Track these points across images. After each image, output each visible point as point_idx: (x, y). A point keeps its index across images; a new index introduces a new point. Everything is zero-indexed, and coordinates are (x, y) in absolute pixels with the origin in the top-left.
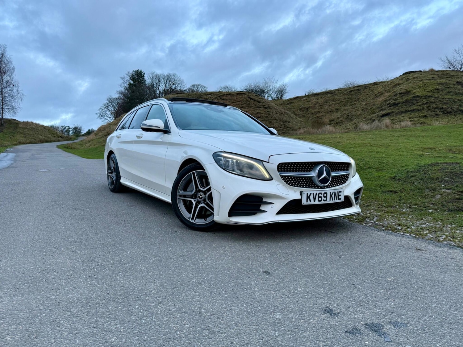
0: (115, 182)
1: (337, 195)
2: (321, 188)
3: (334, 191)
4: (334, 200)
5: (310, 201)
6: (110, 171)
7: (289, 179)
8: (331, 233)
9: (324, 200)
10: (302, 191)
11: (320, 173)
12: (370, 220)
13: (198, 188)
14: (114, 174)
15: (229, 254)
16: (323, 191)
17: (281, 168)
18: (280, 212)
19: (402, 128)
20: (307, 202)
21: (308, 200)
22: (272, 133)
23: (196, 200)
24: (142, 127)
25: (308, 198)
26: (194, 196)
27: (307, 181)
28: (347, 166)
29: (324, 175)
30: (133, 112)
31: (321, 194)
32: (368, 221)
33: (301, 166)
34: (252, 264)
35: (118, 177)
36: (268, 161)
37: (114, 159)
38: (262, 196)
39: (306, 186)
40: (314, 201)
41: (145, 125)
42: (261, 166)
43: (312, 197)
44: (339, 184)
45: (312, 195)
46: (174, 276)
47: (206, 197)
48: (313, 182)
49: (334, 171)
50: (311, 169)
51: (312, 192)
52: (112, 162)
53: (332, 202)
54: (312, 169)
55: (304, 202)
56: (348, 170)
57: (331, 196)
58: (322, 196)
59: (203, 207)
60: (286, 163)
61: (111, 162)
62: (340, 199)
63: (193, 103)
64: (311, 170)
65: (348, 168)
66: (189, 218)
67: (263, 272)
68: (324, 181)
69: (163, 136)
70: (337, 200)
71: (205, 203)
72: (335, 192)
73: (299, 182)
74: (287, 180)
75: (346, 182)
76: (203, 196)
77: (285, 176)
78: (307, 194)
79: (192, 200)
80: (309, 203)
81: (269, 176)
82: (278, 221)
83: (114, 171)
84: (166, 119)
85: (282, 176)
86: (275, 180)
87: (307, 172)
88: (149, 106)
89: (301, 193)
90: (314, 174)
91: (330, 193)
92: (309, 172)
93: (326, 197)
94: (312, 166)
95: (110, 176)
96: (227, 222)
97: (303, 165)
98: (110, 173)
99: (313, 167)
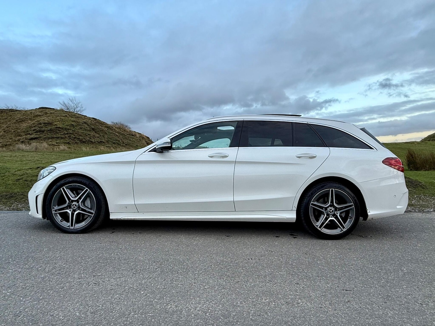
19: (62, 151)
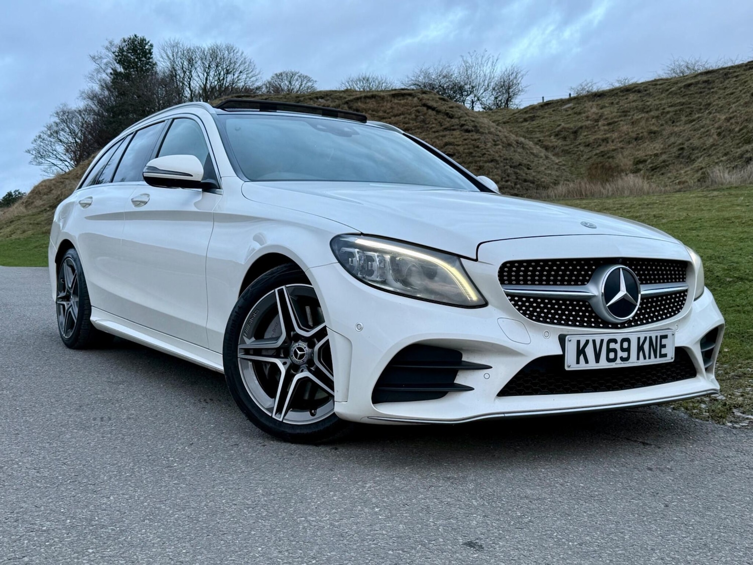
0: (75, 321)
1: (656, 346)
2: (615, 326)
3: (648, 335)
4: (650, 358)
5: (587, 362)
6: (62, 294)
7: (530, 302)
8: (642, 446)
9: (622, 359)
10: (566, 335)
11: (611, 289)
12: (743, 413)
13: (294, 330)
14: (74, 300)
15: (374, 500)
16: (619, 334)
17: (510, 276)
18: (509, 390)
20: (578, 362)
21: (582, 358)
22: (483, 188)
23: (289, 361)
24: (146, 175)
25: (581, 352)
26: (283, 351)
27: (577, 308)
28: (680, 269)
29: (623, 292)
30: (124, 139)
31: (615, 341)
32: (739, 414)
33: (562, 270)
34: (435, 524)
35: (85, 307)
36: (475, 258)
37: (75, 261)
38: (462, 349)
39: (575, 321)
40: (597, 360)
41: (154, 169)
42: (457, 269)
43: (590, 351)
44: (661, 315)
45: (591, 344)
46: (231, 557)
47: (313, 353)
48: (592, 311)
49: (647, 283)
50: (587, 278)
51: (591, 338)
52: (70, 269)
53: (642, 362)
54: (590, 276)
55: (571, 363)
56: (683, 281)
57: (640, 348)
58: (617, 346)
59: (305, 380)
60: (521, 262)
61: (67, 270)
62: (665, 355)
63: (279, 113)
64: (588, 281)
65: (683, 275)
66: (270, 410)
67: (465, 544)
68: (622, 308)
69: (200, 198)
70: (656, 357)
71: (312, 368)
72: (651, 338)
73: (556, 310)
74: (523, 305)
75: (679, 312)
76: (307, 350)
77: (520, 296)
78: (578, 342)
79: (278, 362)
80: (583, 366)
81: (477, 297)
82: (504, 413)
83: (75, 293)
84: (209, 153)
85: (512, 297)
86: (492, 305)
87: (576, 284)
88: (164, 121)
89: (562, 339)
90: (595, 290)
91: (639, 338)
92: (583, 284)
93: (628, 350)
94: (590, 269)
95: (64, 306)
96: (368, 417)
97: (567, 267)
98: (63, 298)
99: (593, 271)
